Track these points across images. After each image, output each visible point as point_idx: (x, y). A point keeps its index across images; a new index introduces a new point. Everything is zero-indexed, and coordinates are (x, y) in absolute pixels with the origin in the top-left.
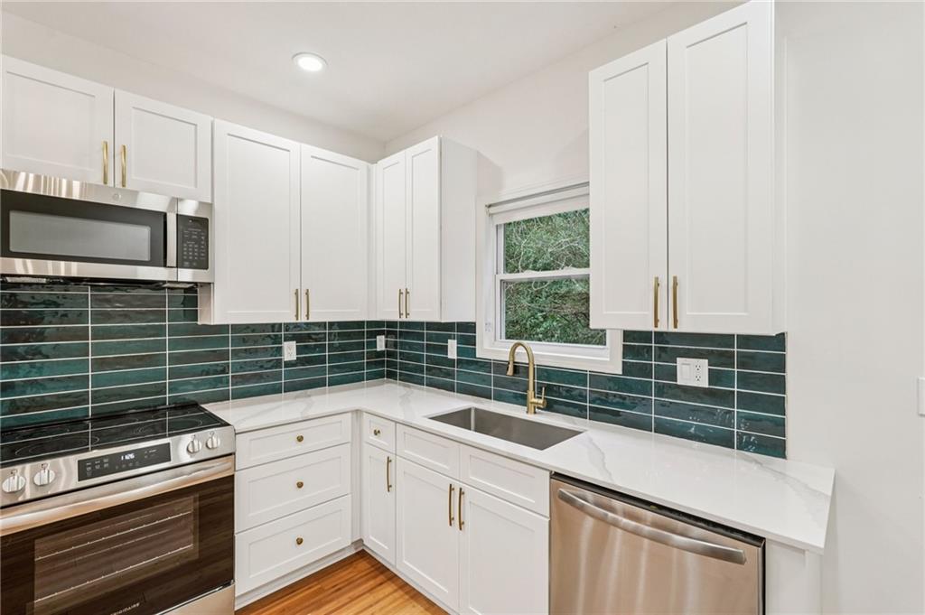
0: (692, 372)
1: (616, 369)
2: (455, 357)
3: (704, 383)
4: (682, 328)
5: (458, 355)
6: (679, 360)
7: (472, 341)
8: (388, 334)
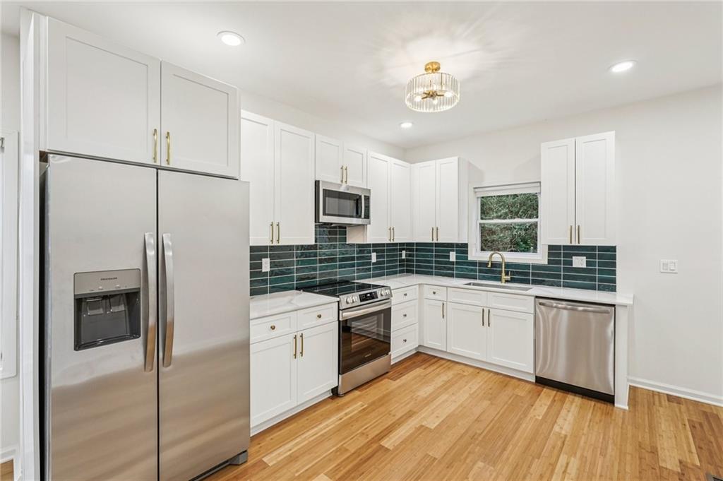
0: (579, 262)
1: (545, 262)
2: (455, 260)
3: (584, 266)
4: (581, 244)
5: (457, 259)
6: (574, 257)
7: (466, 252)
8: (406, 250)
